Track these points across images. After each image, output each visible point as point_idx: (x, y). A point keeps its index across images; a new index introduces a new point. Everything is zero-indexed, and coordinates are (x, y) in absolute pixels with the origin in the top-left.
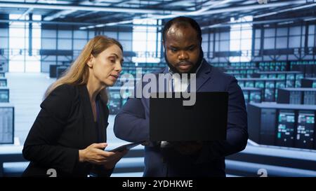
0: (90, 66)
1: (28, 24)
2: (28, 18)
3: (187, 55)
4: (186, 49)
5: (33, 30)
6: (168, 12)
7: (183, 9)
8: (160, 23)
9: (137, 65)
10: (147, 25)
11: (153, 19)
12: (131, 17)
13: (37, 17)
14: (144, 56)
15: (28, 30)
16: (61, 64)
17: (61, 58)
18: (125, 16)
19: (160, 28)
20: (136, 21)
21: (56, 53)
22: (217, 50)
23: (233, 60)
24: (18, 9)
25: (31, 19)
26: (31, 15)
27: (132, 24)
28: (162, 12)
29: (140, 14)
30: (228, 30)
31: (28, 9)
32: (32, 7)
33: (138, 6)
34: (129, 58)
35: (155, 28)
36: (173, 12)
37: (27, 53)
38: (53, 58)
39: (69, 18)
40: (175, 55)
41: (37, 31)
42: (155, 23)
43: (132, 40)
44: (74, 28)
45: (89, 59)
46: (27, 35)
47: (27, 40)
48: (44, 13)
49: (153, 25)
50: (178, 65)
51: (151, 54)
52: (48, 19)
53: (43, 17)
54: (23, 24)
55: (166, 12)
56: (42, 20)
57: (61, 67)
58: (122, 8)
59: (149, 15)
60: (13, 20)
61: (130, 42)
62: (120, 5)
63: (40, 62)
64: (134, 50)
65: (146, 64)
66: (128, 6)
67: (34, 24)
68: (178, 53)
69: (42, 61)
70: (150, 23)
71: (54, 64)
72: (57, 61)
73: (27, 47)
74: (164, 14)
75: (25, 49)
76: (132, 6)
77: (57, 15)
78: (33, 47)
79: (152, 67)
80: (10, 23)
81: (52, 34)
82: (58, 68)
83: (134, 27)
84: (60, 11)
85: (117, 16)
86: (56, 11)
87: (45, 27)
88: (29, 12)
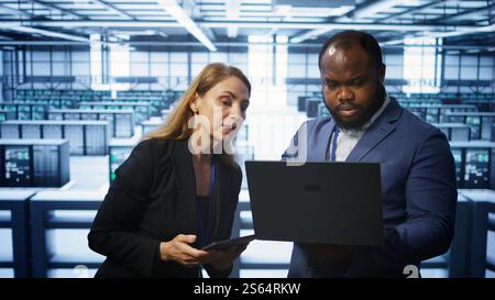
0: (195, 111)
1: (271, 47)
2: (271, 40)
3: (351, 92)
4: (349, 83)
5: (277, 54)
6: (452, 28)
7: (471, 23)
8: (440, 42)
9: (408, 96)
10: (423, 46)
11: (431, 37)
12: (401, 36)
13: (282, 39)
14: (418, 84)
15: (271, 54)
16: (311, 95)
17: (312, 88)
18: (394, 34)
19: (440, 49)
20: (408, 40)
21: (306, 81)
24: (260, 29)
25: (275, 41)
26: (275, 36)
27: (403, 44)
28: (443, 28)
29: (413, 32)
31: (270, 29)
32: (276, 27)
33: (411, 22)
34: (399, 87)
35: (433, 50)
36: (458, 28)
37: (270, 82)
38: (301, 88)
40: (333, 93)
42: (434, 42)
43: (402, 65)
45: (193, 100)
46: (271, 60)
47: (271, 67)
48: (291, 34)
49: (432, 46)
50: (338, 108)
51: (428, 81)
52: (296, 40)
53: (290, 38)
54: (264, 47)
55: (449, 28)
56: (289, 42)
57: (313, 99)
58: (391, 24)
59: (425, 33)
61: (400, 68)
62: (387, 21)
63: (285, 93)
64: (405, 77)
65: (421, 95)
66: (398, 22)
67: (279, 47)
68: (337, 90)
69: (288, 91)
70: (426, 43)
71: (303, 95)
72: (306, 92)
73: (271, 75)
74: (446, 31)
75: (267, 78)
76: (404, 22)
77: (307, 36)
78: (277, 75)
79: (429, 98)
80: (250, 46)
81: (300, 58)
82: (307, 100)
83: (405, 48)
84: (309, 30)
85: (383, 35)
86: (305, 31)
87: (293, 50)
88: (272, 32)
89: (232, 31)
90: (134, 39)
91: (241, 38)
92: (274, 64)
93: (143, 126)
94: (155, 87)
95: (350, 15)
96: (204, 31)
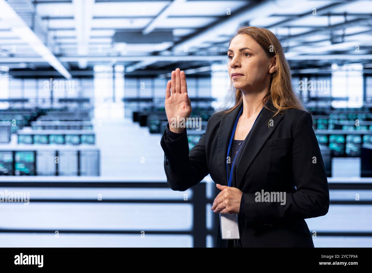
1: (111, 75)
2: (111, 70)
13: (120, 69)
17: (143, 105)
21: (138, 100)
22: (313, 94)
23: (336, 105)
25: (114, 71)
26: (114, 66)
27: (210, 71)
29: (219, 61)
30: (329, 76)
33: (215, 54)
39: (149, 68)
41: (120, 81)
43: (210, 87)
44: (153, 77)
47: (112, 90)
48: (126, 64)
52: (130, 69)
53: (126, 67)
56: (125, 70)
60: (98, 72)
61: (208, 89)
62: (199, 53)
66: (206, 54)
67: (117, 75)
69: (126, 108)
71: (137, 110)
77: (138, 66)
80: (95, 75)
81: (133, 83)
83: (212, 74)
84: (140, 61)
85: (195, 64)
87: (128, 76)
88: (112, 64)
89: (83, 63)
90: (12, 71)
91: (89, 68)
92: (114, 87)
93: (19, 135)
94: (27, 106)
95: (170, 49)
96: (62, 63)
